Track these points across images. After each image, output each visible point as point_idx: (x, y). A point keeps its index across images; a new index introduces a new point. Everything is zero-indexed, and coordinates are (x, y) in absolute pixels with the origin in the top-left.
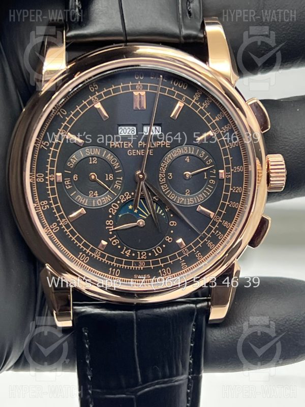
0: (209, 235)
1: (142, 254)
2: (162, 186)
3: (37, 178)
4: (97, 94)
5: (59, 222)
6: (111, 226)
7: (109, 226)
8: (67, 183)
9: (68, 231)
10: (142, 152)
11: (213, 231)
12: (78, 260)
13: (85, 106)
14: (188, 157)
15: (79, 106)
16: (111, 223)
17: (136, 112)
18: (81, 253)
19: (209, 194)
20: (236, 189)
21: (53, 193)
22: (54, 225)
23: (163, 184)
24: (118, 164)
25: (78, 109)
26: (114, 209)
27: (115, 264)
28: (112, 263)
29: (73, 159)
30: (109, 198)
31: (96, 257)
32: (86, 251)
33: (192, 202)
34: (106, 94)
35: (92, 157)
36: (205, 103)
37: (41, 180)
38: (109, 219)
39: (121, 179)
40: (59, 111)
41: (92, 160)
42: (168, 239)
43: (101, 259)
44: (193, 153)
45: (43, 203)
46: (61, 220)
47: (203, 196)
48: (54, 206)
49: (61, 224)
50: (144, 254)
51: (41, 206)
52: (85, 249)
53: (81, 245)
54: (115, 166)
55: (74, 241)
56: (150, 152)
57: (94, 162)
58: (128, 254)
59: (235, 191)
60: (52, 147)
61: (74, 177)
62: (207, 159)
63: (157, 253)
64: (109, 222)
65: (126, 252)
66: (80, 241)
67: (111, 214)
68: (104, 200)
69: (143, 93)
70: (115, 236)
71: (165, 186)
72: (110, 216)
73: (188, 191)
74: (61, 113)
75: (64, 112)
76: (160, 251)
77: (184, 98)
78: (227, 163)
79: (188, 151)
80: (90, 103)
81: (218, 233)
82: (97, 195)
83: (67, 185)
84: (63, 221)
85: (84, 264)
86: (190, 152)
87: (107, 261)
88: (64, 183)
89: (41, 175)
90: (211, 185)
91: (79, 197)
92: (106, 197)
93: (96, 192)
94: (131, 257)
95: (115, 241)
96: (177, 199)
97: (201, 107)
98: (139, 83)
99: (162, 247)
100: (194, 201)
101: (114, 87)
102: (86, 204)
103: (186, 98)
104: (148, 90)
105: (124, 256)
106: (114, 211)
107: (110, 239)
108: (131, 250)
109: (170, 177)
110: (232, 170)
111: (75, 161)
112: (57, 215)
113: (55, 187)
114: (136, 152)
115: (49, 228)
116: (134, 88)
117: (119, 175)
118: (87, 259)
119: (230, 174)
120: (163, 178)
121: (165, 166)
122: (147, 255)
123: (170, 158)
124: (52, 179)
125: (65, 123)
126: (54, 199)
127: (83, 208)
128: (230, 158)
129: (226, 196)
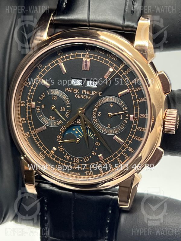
0: (119, 155)
1: (77, 159)
2: (94, 120)
3: (21, 103)
4: (62, 57)
5: (30, 132)
6: (60, 139)
7: (59, 139)
8: (37, 109)
9: (35, 138)
10: (84, 97)
11: (122, 153)
12: (39, 157)
13: (53, 64)
14: (112, 104)
15: (50, 63)
16: (60, 137)
17: (83, 71)
18: (41, 153)
19: (122, 129)
20: (140, 129)
21: (29, 114)
22: (28, 133)
23: (94, 119)
24: (69, 102)
25: (49, 65)
26: (63, 129)
27: (60, 163)
28: (58, 162)
29: (43, 95)
30: (61, 122)
31: (49, 157)
32: (44, 152)
33: (111, 132)
34: (67, 58)
35: (54, 95)
36: (127, 71)
37: (23, 105)
38: (60, 135)
39: (70, 111)
40: (38, 65)
41: (54, 98)
42: (94, 153)
43: (52, 158)
44: (115, 101)
45: (22, 119)
46: (32, 131)
47: (118, 129)
48: (28, 122)
49: (32, 133)
50: (78, 160)
51: (22, 121)
52: (43, 151)
53: (41, 148)
54: (67, 103)
55: (38, 145)
56: (89, 97)
57: (55, 99)
58: (68, 158)
59: (139, 129)
60: (31, 86)
61: (42, 106)
62: (124, 107)
63: (86, 161)
64: (59, 137)
65: (67, 157)
66: (41, 145)
67: (61, 132)
68: (58, 122)
69: (89, 60)
70: (62, 146)
71: (96, 120)
72: (60, 133)
73: (109, 125)
74: (39, 66)
75: (41, 66)
76: (87, 160)
77: (114, 66)
78: (136, 111)
79: (113, 100)
80: (57, 62)
81: (125, 155)
82: (54, 119)
83: (38, 110)
84: (33, 132)
85: (42, 160)
86: (113, 101)
87: (55, 160)
88: (36, 109)
89: (24, 102)
90: (125, 123)
91: (43, 119)
92: (59, 121)
93: (54, 117)
94: (69, 160)
95: (61, 149)
96: (102, 129)
97: (124, 73)
98: (87, 54)
99: (89, 158)
100: (113, 132)
101: (72, 54)
102: (47, 124)
103: (115, 66)
104: (92, 59)
105: (66, 159)
106: (63, 131)
107: (59, 147)
108: (70, 156)
109: (99, 115)
110: (139, 116)
111: (44, 96)
112: (30, 127)
113: (31, 110)
114: (80, 96)
115: (25, 135)
116: (84, 56)
117: (68, 109)
118: (44, 157)
119: (137, 119)
120: (95, 114)
121: (97, 107)
122: (80, 161)
123: (100, 103)
124: (29, 105)
125: (41, 73)
126: (30, 118)
127: (45, 126)
128: (139, 108)
129: (133, 132)
